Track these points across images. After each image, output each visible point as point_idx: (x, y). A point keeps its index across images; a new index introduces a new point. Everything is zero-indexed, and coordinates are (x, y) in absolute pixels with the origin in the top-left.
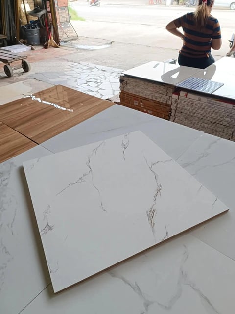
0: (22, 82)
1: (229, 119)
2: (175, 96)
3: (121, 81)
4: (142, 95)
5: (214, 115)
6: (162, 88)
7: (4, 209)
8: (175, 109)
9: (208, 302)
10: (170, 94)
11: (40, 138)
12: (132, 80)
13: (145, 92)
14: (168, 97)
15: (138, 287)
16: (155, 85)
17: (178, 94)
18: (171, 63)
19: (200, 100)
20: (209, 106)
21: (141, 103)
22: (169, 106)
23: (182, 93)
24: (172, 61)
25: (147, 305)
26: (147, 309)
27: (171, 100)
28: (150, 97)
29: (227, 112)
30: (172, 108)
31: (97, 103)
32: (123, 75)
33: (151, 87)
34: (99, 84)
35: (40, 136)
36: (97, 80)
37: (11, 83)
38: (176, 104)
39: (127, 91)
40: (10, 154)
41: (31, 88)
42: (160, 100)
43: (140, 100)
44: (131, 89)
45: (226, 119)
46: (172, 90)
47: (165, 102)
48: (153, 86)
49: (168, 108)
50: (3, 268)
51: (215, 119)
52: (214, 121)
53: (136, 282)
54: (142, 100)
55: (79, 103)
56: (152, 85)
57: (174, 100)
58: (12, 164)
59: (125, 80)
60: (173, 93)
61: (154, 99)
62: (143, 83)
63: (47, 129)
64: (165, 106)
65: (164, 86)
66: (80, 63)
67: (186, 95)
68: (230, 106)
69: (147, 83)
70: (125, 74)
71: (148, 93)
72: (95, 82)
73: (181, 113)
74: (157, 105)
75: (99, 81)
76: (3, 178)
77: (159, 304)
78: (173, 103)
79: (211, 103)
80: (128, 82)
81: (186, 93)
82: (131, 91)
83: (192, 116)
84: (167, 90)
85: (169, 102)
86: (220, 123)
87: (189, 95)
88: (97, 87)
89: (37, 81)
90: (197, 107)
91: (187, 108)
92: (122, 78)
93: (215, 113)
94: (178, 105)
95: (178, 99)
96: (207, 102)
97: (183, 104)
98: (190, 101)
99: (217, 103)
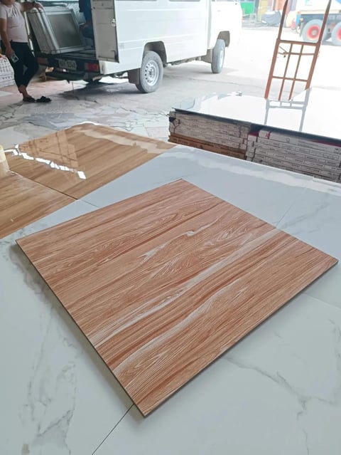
0: (13, 128)
1: (330, 168)
2: (252, 138)
3: (172, 120)
4: (203, 138)
5: (309, 163)
6: (232, 127)
8: (252, 156)
10: (245, 135)
11: (77, 190)
12: (187, 117)
13: (208, 133)
14: (241, 139)
15: (282, 378)
16: (222, 123)
17: (257, 135)
19: (288, 142)
20: (301, 150)
22: (243, 152)
23: (262, 133)
27: (245, 143)
28: (214, 141)
29: (328, 158)
30: (247, 155)
32: (174, 110)
33: (216, 127)
36: (124, 123)
38: (253, 150)
39: (180, 134)
42: (230, 144)
43: (199, 145)
44: (185, 129)
45: (327, 167)
46: (247, 129)
47: (237, 147)
48: (219, 125)
49: (242, 156)
51: (310, 168)
52: (308, 171)
53: (277, 373)
56: (217, 123)
57: (250, 144)
59: (177, 117)
60: (249, 134)
61: (220, 142)
62: (204, 120)
64: (238, 152)
65: (236, 124)
67: (268, 136)
68: (332, 148)
69: (210, 121)
70: (176, 110)
71: (212, 134)
73: (261, 161)
74: (225, 151)
77: (320, 400)
78: (249, 148)
79: (304, 146)
80: (182, 120)
81: (268, 133)
82: (186, 134)
84: (240, 129)
85: (243, 147)
86: (317, 173)
87: (273, 135)
89: (36, 127)
90: (284, 152)
91: (270, 154)
92: (173, 114)
93: (310, 159)
94: (256, 150)
95: (257, 141)
96: (299, 145)
97: (264, 149)
98: (274, 144)
99: (313, 145)
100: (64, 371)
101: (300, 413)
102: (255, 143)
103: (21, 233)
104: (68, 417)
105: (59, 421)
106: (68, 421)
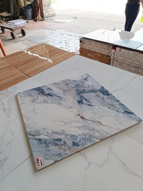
0: (21, 42)
2: (113, 51)
3: (81, 41)
4: (93, 50)
5: (137, 63)
6: (105, 45)
7: (12, 112)
8: (113, 59)
9: (124, 164)
10: (110, 49)
12: (87, 40)
13: (95, 48)
14: (109, 51)
15: (85, 155)
17: (115, 50)
18: (112, 30)
19: (128, 53)
20: (134, 57)
21: (92, 55)
22: (109, 57)
23: (118, 49)
24: (112, 29)
25: (89, 164)
26: (89, 166)
27: (110, 53)
28: (98, 51)
30: (111, 58)
31: (65, 54)
32: (82, 37)
34: (67, 44)
35: (31, 72)
37: (15, 43)
38: (113, 56)
39: (84, 48)
40: (14, 82)
41: (27, 46)
42: (104, 53)
43: (91, 53)
44: (86, 46)
47: (107, 54)
48: (100, 45)
49: (109, 58)
50: (10, 143)
52: (137, 66)
54: (93, 53)
55: (55, 54)
56: (99, 43)
57: (112, 53)
58: (16, 88)
59: (83, 40)
60: (112, 49)
61: (100, 52)
62: (94, 42)
63: (36, 68)
64: (107, 57)
65: (107, 44)
66: (56, 30)
69: (96, 42)
71: (97, 48)
72: (65, 42)
73: (117, 61)
74: (102, 56)
75: (67, 42)
76: (11, 95)
77: (96, 164)
78: (112, 55)
79: (136, 55)
80: (85, 42)
81: (120, 49)
82: (87, 48)
83: (123, 63)
84: (109, 47)
85: (110, 55)
86: (140, 67)
87: (122, 50)
88: (66, 45)
89: (30, 42)
90: (127, 57)
91: (121, 58)
92: (81, 39)
93: (138, 61)
94: (115, 56)
95: (115, 52)
96: (133, 55)
97: (118, 56)
98: (123, 53)
99: (139, 55)
100: (8, 143)
101: (86, 168)
102: (115, 53)
103: (7, 90)
104: (5, 159)
105: (2, 160)
106: (5, 161)
